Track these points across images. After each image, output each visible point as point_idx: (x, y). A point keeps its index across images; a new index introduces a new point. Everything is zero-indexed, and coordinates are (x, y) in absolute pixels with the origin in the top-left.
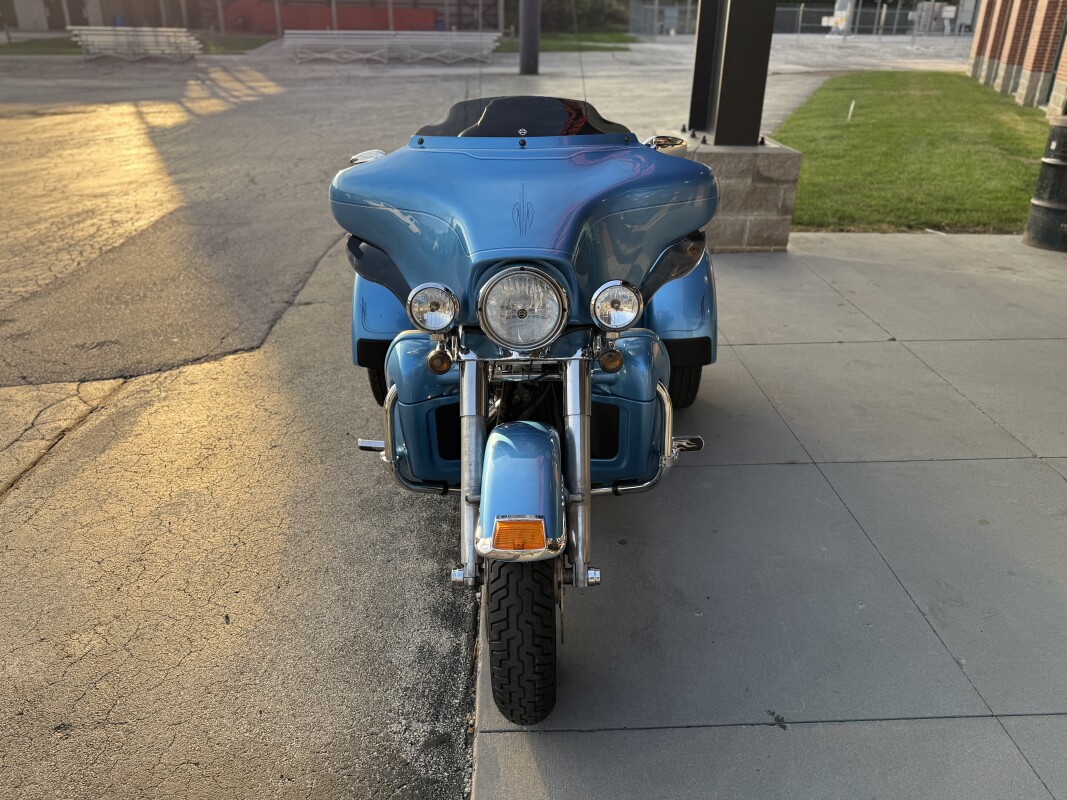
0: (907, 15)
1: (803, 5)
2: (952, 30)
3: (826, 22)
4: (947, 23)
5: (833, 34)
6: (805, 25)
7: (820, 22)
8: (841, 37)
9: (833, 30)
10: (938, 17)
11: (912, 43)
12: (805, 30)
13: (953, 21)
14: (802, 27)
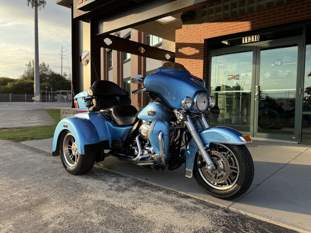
0: (54, 97)
1: (26, 94)
2: (67, 101)
3: (33, 98)
4: (65, 99)
5: (35, 102)
6: (27, 99)
7: (32, 98)
8: (39, 103)
9: (35, 101)
10: (62, 98)
11: (59, 104)
12: (28, 101)
13: (67, 99)
14: (27, 100)
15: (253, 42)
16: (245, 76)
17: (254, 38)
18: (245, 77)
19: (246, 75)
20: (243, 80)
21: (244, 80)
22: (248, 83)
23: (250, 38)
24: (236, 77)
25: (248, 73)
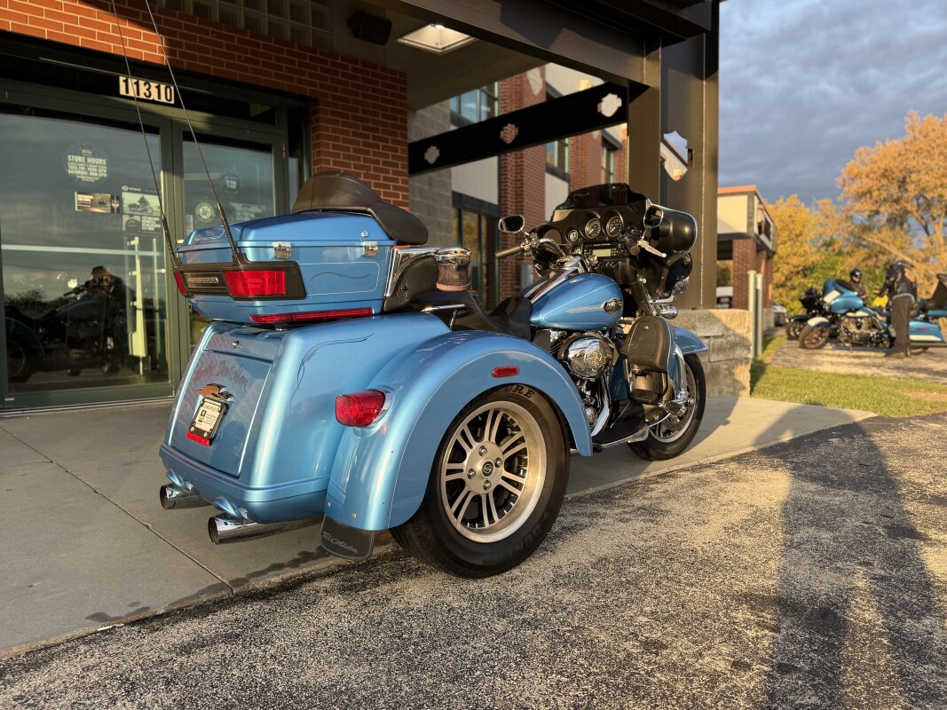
15: (153, 102)
16: (138, 204)
17: (158, 92)
18: (139, 207)
19: (143, 201)
20: (131, 215)
21: (138, 218)
22: (150, 229)
23: (145, 85)
24: (109, 205)
25: (148, 198)
